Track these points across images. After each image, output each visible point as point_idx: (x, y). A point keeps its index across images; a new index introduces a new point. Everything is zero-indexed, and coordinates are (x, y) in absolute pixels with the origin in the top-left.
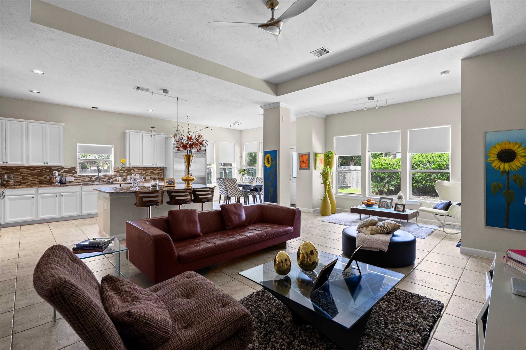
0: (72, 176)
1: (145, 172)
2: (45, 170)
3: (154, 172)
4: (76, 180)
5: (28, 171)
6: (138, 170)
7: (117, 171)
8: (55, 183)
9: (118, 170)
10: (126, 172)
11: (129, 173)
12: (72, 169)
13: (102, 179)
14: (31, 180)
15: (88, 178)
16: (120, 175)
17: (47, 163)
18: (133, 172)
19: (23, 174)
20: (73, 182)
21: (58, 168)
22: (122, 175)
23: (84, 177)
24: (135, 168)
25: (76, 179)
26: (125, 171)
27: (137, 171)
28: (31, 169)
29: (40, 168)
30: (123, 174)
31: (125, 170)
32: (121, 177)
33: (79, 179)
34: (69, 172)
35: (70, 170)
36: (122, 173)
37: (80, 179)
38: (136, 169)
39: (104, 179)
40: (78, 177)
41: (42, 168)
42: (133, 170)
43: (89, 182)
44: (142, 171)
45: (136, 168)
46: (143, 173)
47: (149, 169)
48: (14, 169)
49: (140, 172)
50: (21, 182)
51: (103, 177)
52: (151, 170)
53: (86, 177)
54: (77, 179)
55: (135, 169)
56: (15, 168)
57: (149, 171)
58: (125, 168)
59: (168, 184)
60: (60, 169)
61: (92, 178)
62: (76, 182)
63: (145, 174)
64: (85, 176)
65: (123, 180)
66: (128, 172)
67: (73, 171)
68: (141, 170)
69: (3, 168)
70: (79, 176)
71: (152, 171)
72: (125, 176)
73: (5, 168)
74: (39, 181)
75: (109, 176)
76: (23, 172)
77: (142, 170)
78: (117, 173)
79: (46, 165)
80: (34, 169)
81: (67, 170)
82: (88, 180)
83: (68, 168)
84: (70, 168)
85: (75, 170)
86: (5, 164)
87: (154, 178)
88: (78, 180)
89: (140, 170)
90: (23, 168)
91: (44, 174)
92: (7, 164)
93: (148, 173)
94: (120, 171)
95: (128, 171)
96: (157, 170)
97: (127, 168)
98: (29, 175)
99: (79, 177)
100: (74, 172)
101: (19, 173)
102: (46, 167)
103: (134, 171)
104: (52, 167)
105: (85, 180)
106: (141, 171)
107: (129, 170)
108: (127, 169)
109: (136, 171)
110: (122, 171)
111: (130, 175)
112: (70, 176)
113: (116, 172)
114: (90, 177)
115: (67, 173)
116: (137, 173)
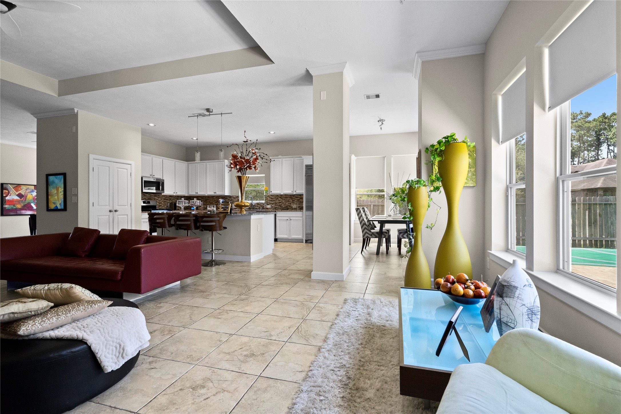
1: (292, 200)
3: (301, 200)
5: (213, 200)
7: (268, 199)
9: (268, 198)
10: (275, 200)
12: (236, 197)
13: (256, 206)
16: (270, 203)
18: (281, 200)
19: (210, 202)
22: (271, 203)
24: (282, 196)
26: (274, 199)
29: (218, 197)
30: (272, 202)
31: (274, 198)
32: (270, 205)
35: (235, 198)
36: (271, 201)
38: (284, 197)
39: (258, 206)
44: (289, 199)
45: (284, 196)
46: (290, 201)
47: (296, 197)
48: (207, 198)
49: (287, 200)
51: (257, 205)
52: (298, 198)
55: (283, 197)
56: (207, 197)
57: (296, 199)
58: (274, 196)
59: (223, 209)
60: (229, 197)
63: (292, 202)
65: (272, 208)
66: (276, 201)
67: (237, 199)
68: (288, 198)
69: (202, 197)
71: (299, 199)
72: (274, 204)
75: (261, 204)
76: (211, 200)
77: (289, 198)
78: (267, 201)
79: (215, 194)
80: (216, 198)
81: (233, 199)
83: (234, 196)
85: (238, 198)
87: (301, 207)
89: (287, 198)
93: (295, 201)
94: (270, 199)
95: (276, 199)
97: (276, 196)
98: (213, 203)
100: (237, 200)
101: (209, 201)
102: (222, 196)
103: (281, 199)
106: (288, 199)
107: (278, 198)
108: (276, 197)
109: (283, 199)
110: (271, 199)
111: (278, 203)
113: (267, 200)
115: (233, 201)
116: (284, 201)
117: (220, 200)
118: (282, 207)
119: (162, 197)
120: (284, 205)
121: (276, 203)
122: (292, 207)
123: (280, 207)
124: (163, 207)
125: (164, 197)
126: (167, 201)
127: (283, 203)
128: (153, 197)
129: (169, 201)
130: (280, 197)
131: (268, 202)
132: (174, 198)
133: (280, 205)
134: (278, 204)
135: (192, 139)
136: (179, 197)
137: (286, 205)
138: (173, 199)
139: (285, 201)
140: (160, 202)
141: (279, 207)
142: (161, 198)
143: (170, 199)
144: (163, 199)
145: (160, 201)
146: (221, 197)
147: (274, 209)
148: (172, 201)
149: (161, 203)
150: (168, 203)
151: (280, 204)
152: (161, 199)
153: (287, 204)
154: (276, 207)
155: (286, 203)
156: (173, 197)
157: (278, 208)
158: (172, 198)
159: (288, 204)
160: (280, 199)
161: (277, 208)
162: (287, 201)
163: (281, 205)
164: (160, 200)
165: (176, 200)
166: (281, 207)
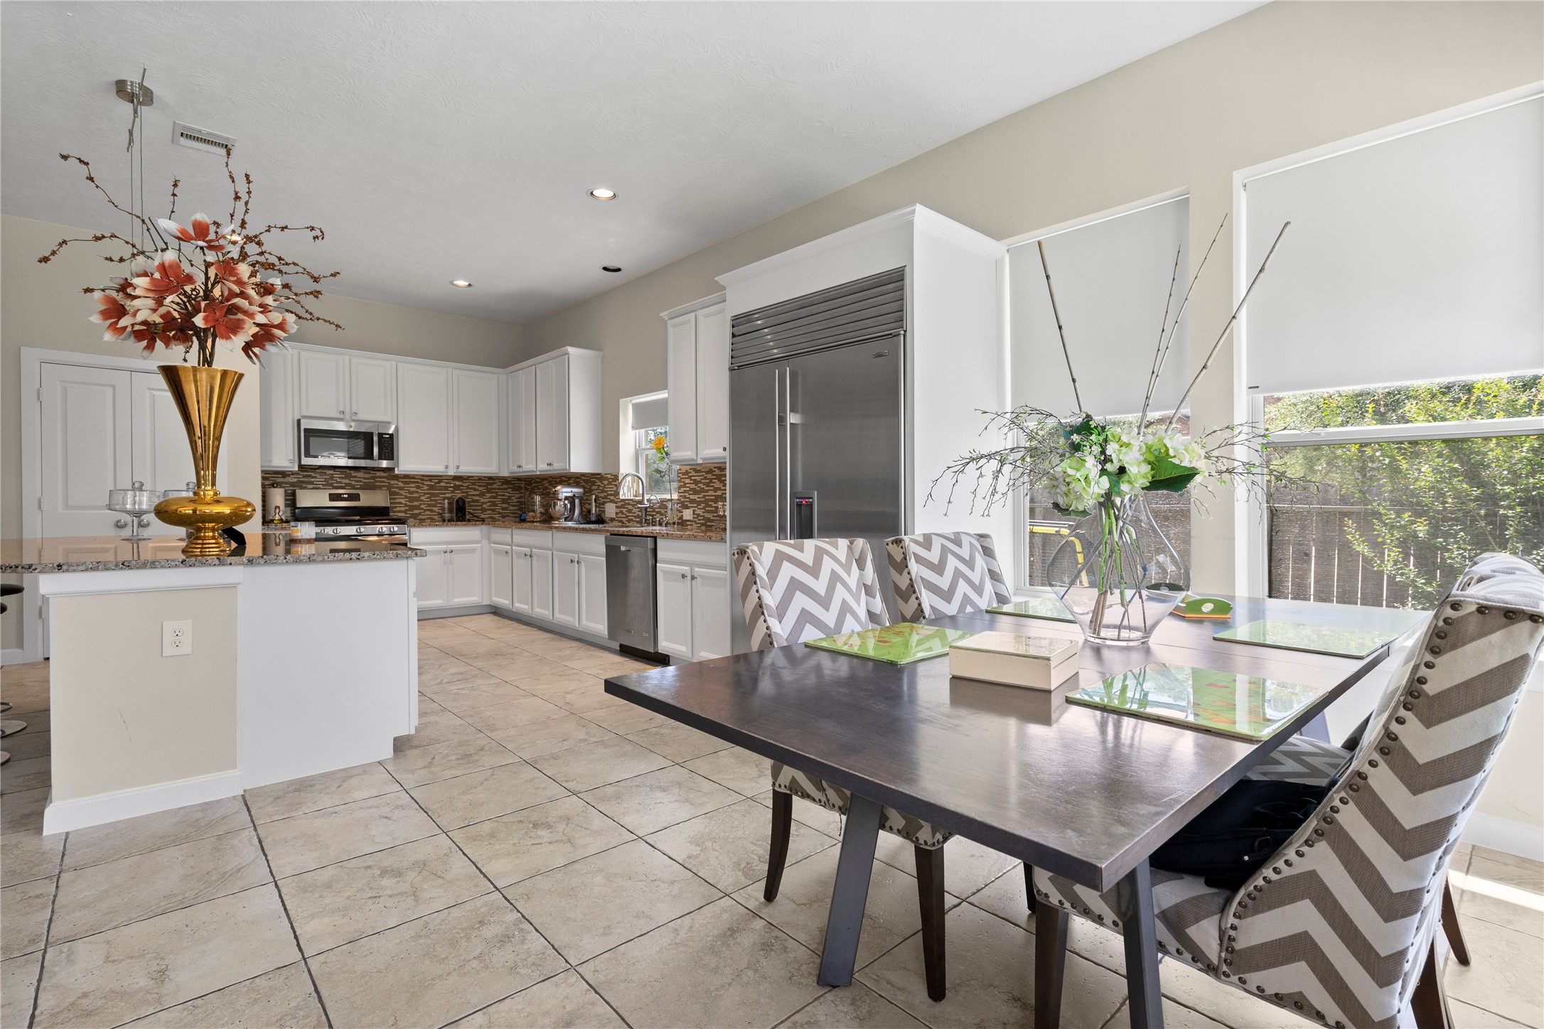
0: (613, 501)
7: (685, 484)
9: (686, 481)
12: (613, 480)
16: (691, 501)
20: (614, 519)
22: (694, 501)
23: (629, 505)
25: (619, 510)
30: (696, 497)
32: (691, 510)
33: (622, 513)
34: (609, 489)
35: (611, 483)
36: (695, 492)
40: (620, 504)
43: (636, 522)
54: (620, 512)
60: (596, 478)
64: (631, 502)
65: (696, 523)
67: (615, 485)
72: (702, 506)
78: (684, 491)
81: (607, 484)
82: (635, 517)
83: (607, 477)
84: (610, 476)
88: (621, 515)
94: (690, 486)
99: (622, 506)
100: (615, 488)
105: (630, 516)
107: (711, 480)
110: (693, 485)
112: (610, 501)
113: (682, 489)
115: (607, 492)
119: (422, 480)
124: (425, 510)
125: (430, 480)
126: (445, 494)
128: (384, 482)
129: (452, 492)
131: (684, 497)
132: (474, 484)
135: (452, 283)
136: (494, 480)
138: (468, 487)
140: (415, 495)
142: (418, 482)
143: (456, 488)
144: (426, 488)
145: (411, 493)
148: (462, 492)
149: (418, 499)
150: (444, 499)
152: (418, 487)
154: (707, 515)
156: (465, 479)
158: (466, 485)
164: (411, 489)
165: (481, 489)
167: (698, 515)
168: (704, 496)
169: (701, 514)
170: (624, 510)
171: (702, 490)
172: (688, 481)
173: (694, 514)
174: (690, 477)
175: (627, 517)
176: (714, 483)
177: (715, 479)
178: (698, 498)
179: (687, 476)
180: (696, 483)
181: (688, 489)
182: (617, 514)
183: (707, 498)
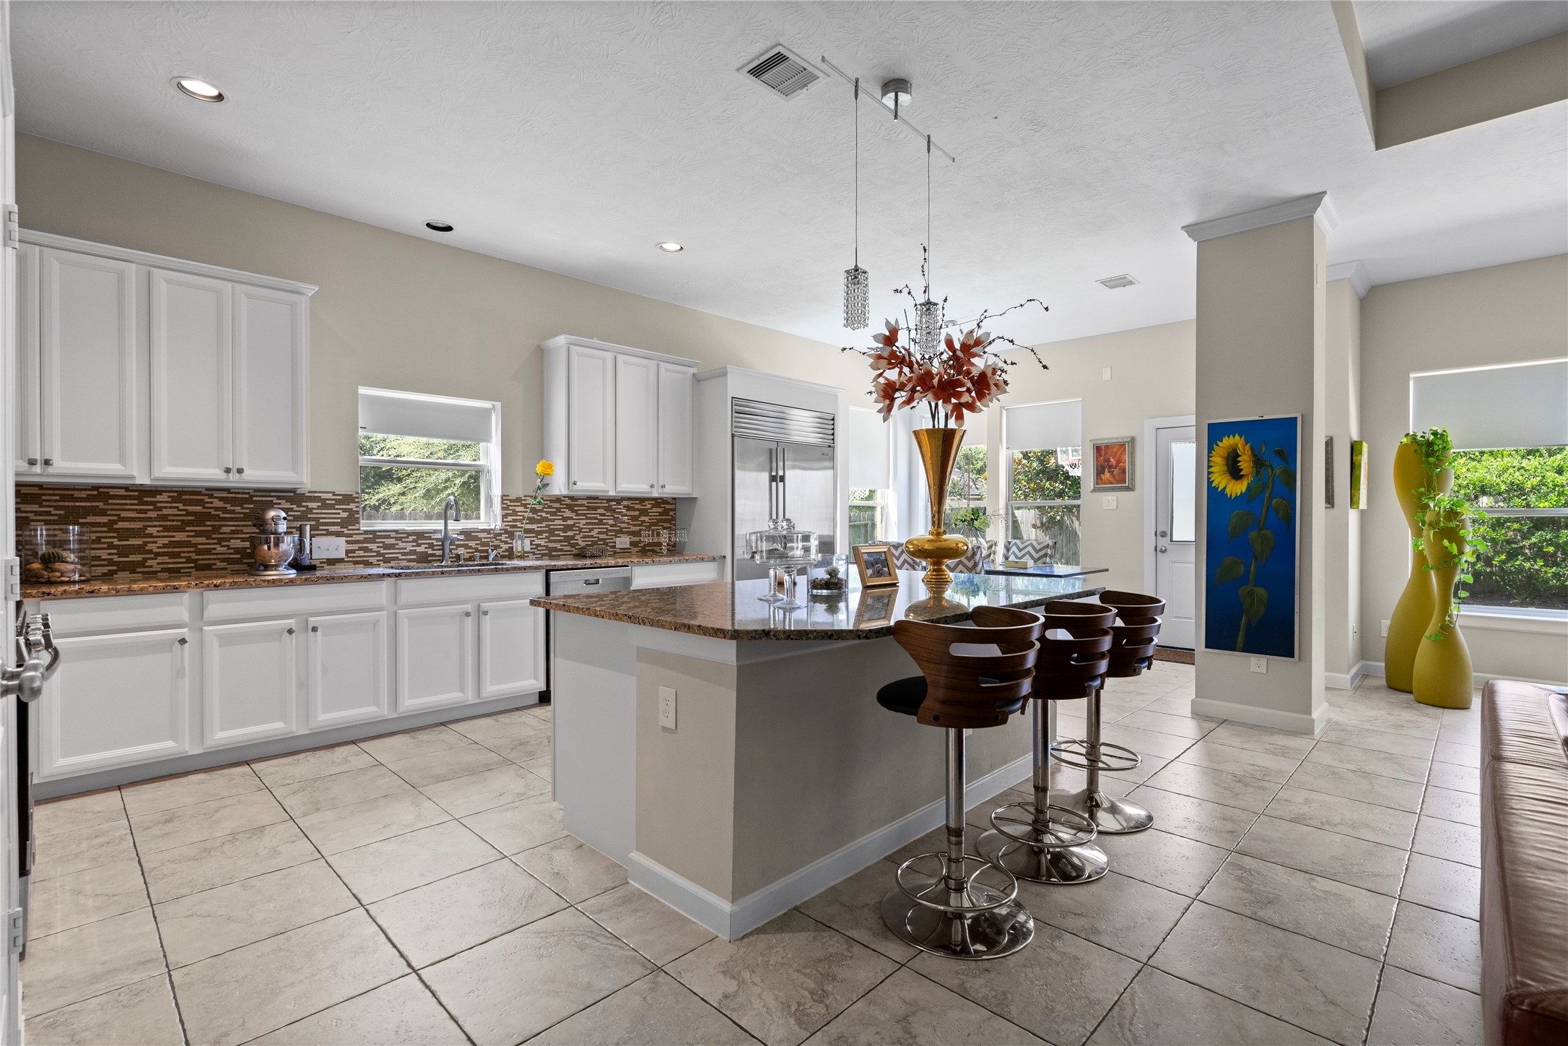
0: (338, 534)
1: (614, 519)
2: (220, 504)
3: (642, 518)
4: (353, 551)
5: (145, 511)
6: (589, 508)
7: (515, 513)
8: (276, 567)
9: (518, 509)
10: (546, 519)
11: (556, 522)
12: (339, 502)
13: (459, 546)
14: (157, 555)
15: (402, 545)
16: (526, 531)
17: (240, 471)
18: (571, 518)
19: (121, 525)
20: (341, 561)
21: (279, 498)
22: (531, 531)
23: (388, 537)
24: (577, 500)
25: (355, 547)
26: (544, 515)
27: (585, 514)
28: (159, 498)
29: (199, 493)
30: (534, 526)
31: (542, 511)
32: (528, 541)
33: (366, 550)
34: (327, 516)
35: (332, 506)
36: (532, 521)
37: (370, 546)
38: (582, 505)
39: (466, 547)
40: (361, 538)
41: (211, 496)
42: (573, 511)
43: (409, 561)
44: (604, 515)
45: (585, 502)
46: (607, 524)
47: (627, 507)
48: (81, 500)
49: (596, 518)
50: (111, 562)
51: (462, 539)
52: (634, 510)
53: (397, 539)
54: (360, 549)
55: (578, 505)
56: (84, 494)
57: (628, 513)
58: (543, 498)
60: (288, 500)
61: (419, 545)
62: (356, 563)
63: (612, 526)
64: (393, 534)
65: (534, 553)
66: (553, 520)
67: (344, 510)
68: (600, 511)
70: (366, 532)
71: (637, 513)
72: (544, 535)
73: (35, 490)
74: (194, 556)
75: (484, 535)
76: (124, 514)
77: (602, 511)
78: (514, 521)
79: (233, 481)
80: (174, 500)
81: (319, 508)
82: (403, 554)
83: (324, 496)
84: (330, 496)
85: (352, 506)
86: (37, 469)
87: (645, 545)
88: (361, 553)
89: (595, 508)
90: (122, 492)
91: (220, 527)
92: (50, 470)
93: (624, 522)
94: (527, 515)
95: (553, 514)
96: (654, 510)
97: (551, 501)
98: (150, 530)
99: (366, 541)
100: (345, 515)
101: (105, 519)
102: (228, 490)
103: (573, 515)
104: (256, 490)
105: (390, 553)
106: (601, 515)
107: (558, 510)
108: (551, 507)
109: (581, 515)
110: (531, 515)
111: (559, 530)
112: (329, 533)
113: (510, 518)
114: (411, 538)
115: (318, 519)
116: (584, 522)
117: (272, 514)
118: (577, 544)
120: (584, 537)
121: (551, 532)
122: (612, 547)
123: (568, 548)
127: (580, 530)
130: (570, 507)
131: (515, 526)
133: (567, 539)
134: (559, 535)
137: (592, 537)
139: (587, 524)
141: (565, 548)
146: (225, 495)
147: (543, 555)
151: (570, 533)
153: (594, 533)
154: (551, 545)
155: (591, 530)
157: (561, 550)
159: (600, 533)
160: (568, 513)
161: (555, 549)
162: (595, 524)
163: (573, 537)
166: (573, 546)
167: (539, 545)
168: (547, 526)
169: (543, 543)
170: (373, 546)
171: (544, 519)
172: (521, 509)
173: (531, 544)
174: (525, 506)
175: (379, 554)
176: (564, 512)
177: (565, 508)
178: (538, 527)
179: (519, 504)
180: (534, 511)
181: (521, 518)
182: (348, 552)
183: (551, 527)
